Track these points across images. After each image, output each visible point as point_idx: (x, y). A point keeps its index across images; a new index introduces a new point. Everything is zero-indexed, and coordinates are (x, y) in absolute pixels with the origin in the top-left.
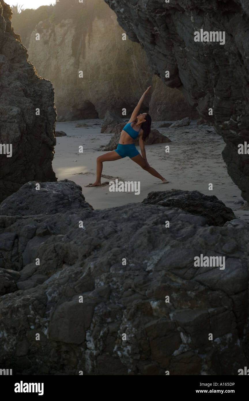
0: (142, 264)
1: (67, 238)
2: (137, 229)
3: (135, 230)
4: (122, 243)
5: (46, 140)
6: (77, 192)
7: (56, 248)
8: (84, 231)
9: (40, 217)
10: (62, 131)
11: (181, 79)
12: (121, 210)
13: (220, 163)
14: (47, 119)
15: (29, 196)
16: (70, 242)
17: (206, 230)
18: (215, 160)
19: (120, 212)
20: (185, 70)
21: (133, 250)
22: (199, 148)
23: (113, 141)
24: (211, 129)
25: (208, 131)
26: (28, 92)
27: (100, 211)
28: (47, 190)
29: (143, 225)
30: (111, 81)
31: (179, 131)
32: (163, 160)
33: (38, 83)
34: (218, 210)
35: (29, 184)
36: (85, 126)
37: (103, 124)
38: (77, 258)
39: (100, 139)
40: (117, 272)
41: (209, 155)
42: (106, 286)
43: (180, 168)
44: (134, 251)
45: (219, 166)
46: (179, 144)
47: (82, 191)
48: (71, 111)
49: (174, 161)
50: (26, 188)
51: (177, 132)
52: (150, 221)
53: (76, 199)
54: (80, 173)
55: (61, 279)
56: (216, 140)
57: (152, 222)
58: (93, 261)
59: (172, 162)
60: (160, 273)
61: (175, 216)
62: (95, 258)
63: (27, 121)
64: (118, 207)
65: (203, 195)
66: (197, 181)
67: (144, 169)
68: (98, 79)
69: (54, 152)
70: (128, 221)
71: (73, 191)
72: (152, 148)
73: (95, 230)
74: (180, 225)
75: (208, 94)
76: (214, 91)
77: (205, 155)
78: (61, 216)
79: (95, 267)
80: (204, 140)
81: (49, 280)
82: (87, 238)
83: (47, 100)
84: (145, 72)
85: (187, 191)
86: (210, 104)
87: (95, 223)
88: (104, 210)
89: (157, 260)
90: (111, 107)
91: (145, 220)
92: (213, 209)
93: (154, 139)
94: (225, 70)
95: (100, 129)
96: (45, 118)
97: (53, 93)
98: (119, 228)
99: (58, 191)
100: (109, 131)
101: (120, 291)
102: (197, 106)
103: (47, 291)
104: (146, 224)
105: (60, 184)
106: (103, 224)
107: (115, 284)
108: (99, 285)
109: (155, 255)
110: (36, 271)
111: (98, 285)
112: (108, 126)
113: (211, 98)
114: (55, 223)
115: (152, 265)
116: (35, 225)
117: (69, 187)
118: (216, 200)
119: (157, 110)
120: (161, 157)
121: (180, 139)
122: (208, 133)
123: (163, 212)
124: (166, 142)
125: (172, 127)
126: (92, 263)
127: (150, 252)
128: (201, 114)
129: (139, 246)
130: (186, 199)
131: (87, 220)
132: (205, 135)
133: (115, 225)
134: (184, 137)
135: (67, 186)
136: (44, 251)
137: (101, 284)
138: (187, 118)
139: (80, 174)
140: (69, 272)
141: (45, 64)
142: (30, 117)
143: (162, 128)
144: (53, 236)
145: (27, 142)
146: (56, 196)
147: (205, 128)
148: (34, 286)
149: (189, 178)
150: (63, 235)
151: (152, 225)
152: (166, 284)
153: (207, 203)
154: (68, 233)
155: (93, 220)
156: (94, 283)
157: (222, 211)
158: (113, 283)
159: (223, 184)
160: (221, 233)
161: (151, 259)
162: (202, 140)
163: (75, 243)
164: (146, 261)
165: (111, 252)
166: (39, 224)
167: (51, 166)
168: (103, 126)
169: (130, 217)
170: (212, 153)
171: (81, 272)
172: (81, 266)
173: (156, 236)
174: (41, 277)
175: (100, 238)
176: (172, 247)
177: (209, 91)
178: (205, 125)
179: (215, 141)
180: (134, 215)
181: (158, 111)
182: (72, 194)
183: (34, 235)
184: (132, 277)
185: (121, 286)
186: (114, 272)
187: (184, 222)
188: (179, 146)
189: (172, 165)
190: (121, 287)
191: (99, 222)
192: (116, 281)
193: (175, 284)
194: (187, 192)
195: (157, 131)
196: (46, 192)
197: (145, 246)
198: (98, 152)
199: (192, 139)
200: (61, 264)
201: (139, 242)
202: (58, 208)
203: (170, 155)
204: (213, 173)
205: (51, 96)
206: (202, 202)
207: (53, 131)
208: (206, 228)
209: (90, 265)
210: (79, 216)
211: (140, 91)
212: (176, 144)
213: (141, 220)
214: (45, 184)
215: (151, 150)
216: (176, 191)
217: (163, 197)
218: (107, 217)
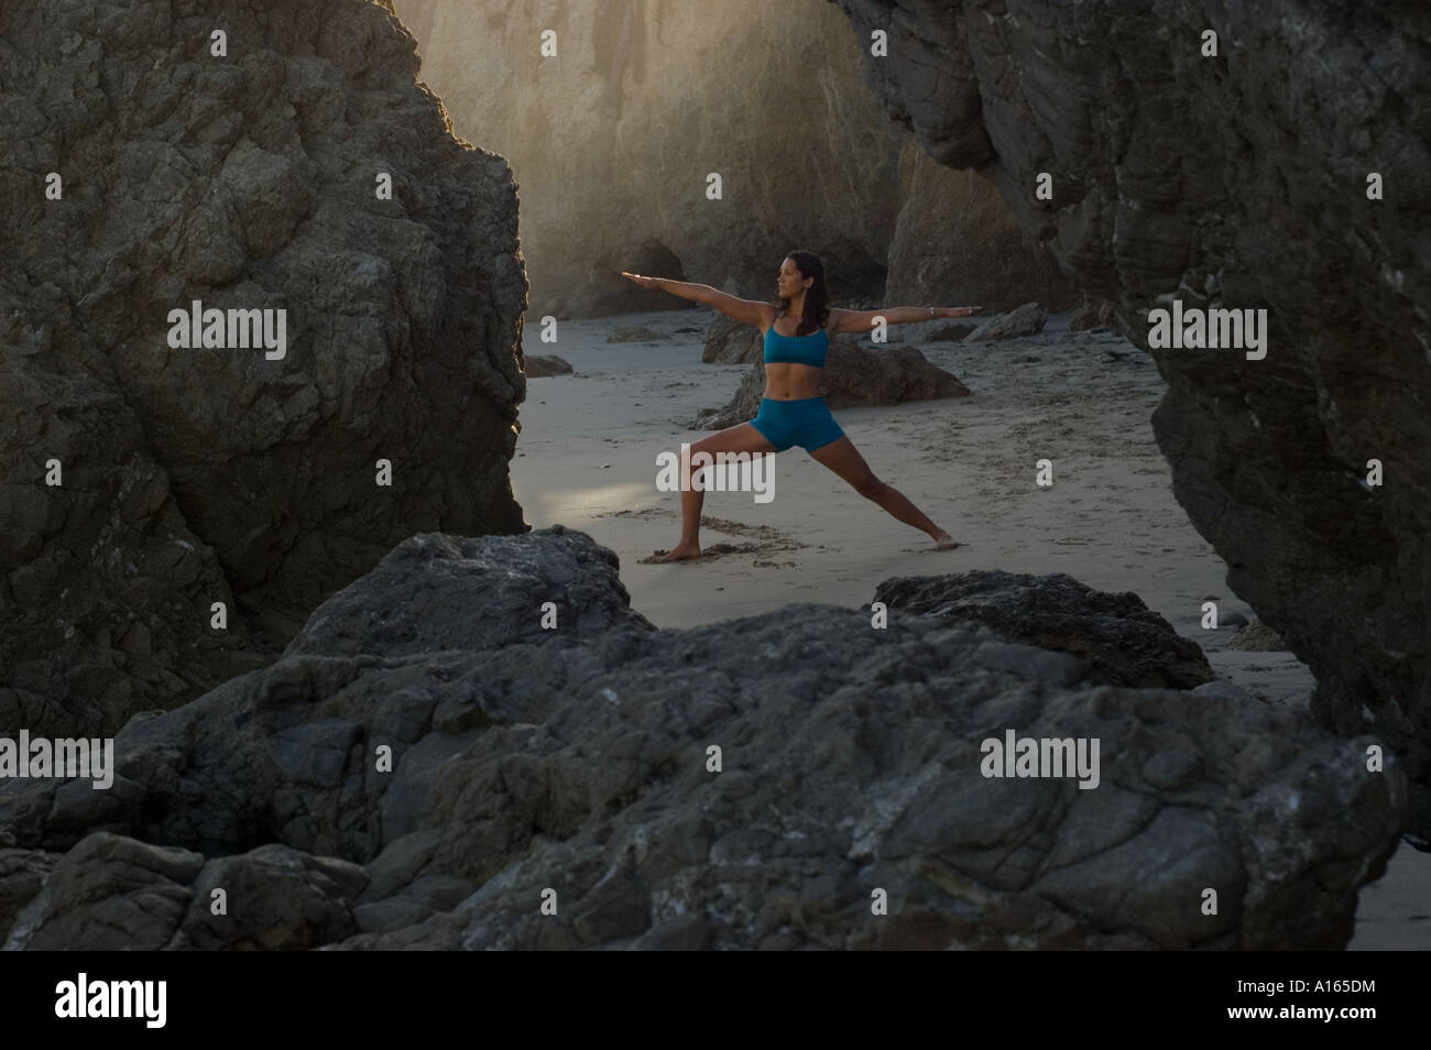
0: (835, 831)
1: (547, 737)
2: (815, 699)
3: (806, 704)
4: (758, 754)
5: (485, 383)
6: (600, 575)
7: (506, 776)
8: (613, 708)
9: (450, 659)
10: (554, 357)
11: (992, 135)
12: (759, 629)
13: (1157, 472)
14: (492, 304)
15: (418, 589)
16: (559, 749)
17: (1079, 703)
18: (1138, 463)
19: (754, 636)
20: (1007, 98)
21: (799, 779)
22: (1077, 417)
23: (748, 390)
24: (1124, 345)
25: (1112, 354)
26: (420, 197)
27: (679, 634)
28: (486, 567)
29: (841, 683)
30: (744, 167)
31: (1003, 354)
32: (938, 463)
33: (458, 165)
34: (1146, 648)
35: (415, 543)
36: (646, 336)
37: (711, 329)
38: (587, 811)
39: (698, 385)
40: (735, 864)
41: (1115, 445)
42: (694, 917)
43: (1003, 490)
44: (804, 781)
45: (1154, 486)
46: (1002, 401)
47: (618, 569)
48: (591, 279)
49: (983, 465)
50: (405, 557)
51: (992, 357)
52: (868, 669)
53: (596, 598)
54: (621, 513)
55: (522, 889)
56: (1142, 389)
57: (874, 672)
58: (645, 822)
59: (975, 470)
60: (901, 866)
61: (964, 649)
62: (654, 809)
63: (416, 310)
64: (748, 619)
65: (1089, 590)
66: (1068, 539)
67: (863, 494)
68: (692, 161)
69: (519, 429)
70: (783, 670)
71: (584, 570)
72: (899, 419)
73: (654, 703)
74: (983, 683)
75: (1093, 190)
76: (1118, 178)
77: (1100, 444)
78: (527, 657)
79: (654, 844)
80: (1097, 387)
81: (479, 894)
82: (624, 732)
83: (490, 228)
84: (872, 131)
85: (1026, 575)
86: (1104, 227)
87: (655, 679)
88: (690, 632)
89: (891, 818)
90: (742, 264)
91: (849, 668)
92: (1128, 646)
93: (904, 384)
94: (1160, 96)
95: (698, 349)
96: (485, 297)
97: (513, 205)
98: (746, 696)
99: (525, 571)
100: (733, 356)
101: (746, 936)
102: (1051, 239)
103: (467, 937)
104: (851, 681)
105: (536, 541)
106: (684, 683)
107: (728, 908)
108: (669, 914)
109: (884, 797)
110: (429, 861)
111: (665, 912)
112: (732, 335)
113: (1108, 204)
114: (507, 682)
115: (872, 834)
116: (431, 692)
117: (570, 556)
118: (1139, 610)
119: (919, 277)
120: (930, 452)
121: (1006, 383)
122: (1112, 361)
123: (919, 637)
124: (951, 395)
125: (975, 340)
126: (640, 830)
127: (863, 785)
128: (1070, 266)
129: (824, 764)
130: (1022, 608)
131: (629, 668)
132: (1103, 370)
133: (730, 685)
134: (1019, 377)
135: (559, 548)
136: (462, 787)
137: (673, 909)
138: (1032, 305)
139: (621, 516)
140: (554, 865)
141: (493, 103)
142: (426, 293)
143: (937, 343)
144: (495, 730)
145: (412, 388)
146: (519, 590)
147: (1103, 343)
148: (420, 920)
149: (1036, 527)
150: (533, 726)
151: (874, 684)
152: (924, 908)
153: (1102, 622)
154: (553, 719)
155: (651, 666)
156: (648, 906)
157: (1161, 653)
158: (720, 903)
159: (1166, 551)
160: (1137, 711)
161: (867, 812)
162: (1089, 386)
163: (580, 753)
164: (849, 821)
165: (715, 788)
166: (443, 686)
167: (507, 482)
168: (711, 337)
169: (792, 657)
170: (1127, 436)
171: (599, 864)
172: (601, 839)
173: (890, 726)
174: (447, 884)
175: (674, 735)
176: (949, 765)
177: (1098, 178)
178: (1101, 331)
179: (1138, 392)
180: (807, 649)
181: (923, 278)
182: (582, 582)
183: (426, 728)
184: (793, 879)
185: (750, 916)
186: (724, 863)
187: (996, 674)
188: (1000, 411)
189: (972, 480)
190: (753, 921)
191: (672, 675)
192: (735, 896)
193: (960, 908)
194: (1026, 580)
195: (918, 352)
196: (479, 574)
197: (846, 765)
198: (693, 432)
199: (1050, 382)
200: (523, 835)
201: (822, 748)
202: (524, 635)
203: (965, 445)
204: (1129, 511)
205: (508, 213)
206: (1084, 617)
207: (514, 347)
208: (1081, 695)
209: (633, 837)
210: (595, 655)
211: (853, 206)
212: (990, 402)
213: (833, 665)
214: (478, 542)
215: (893, 425)
216: (984, 576)
217: (933, 598)
218: (705, 655)
